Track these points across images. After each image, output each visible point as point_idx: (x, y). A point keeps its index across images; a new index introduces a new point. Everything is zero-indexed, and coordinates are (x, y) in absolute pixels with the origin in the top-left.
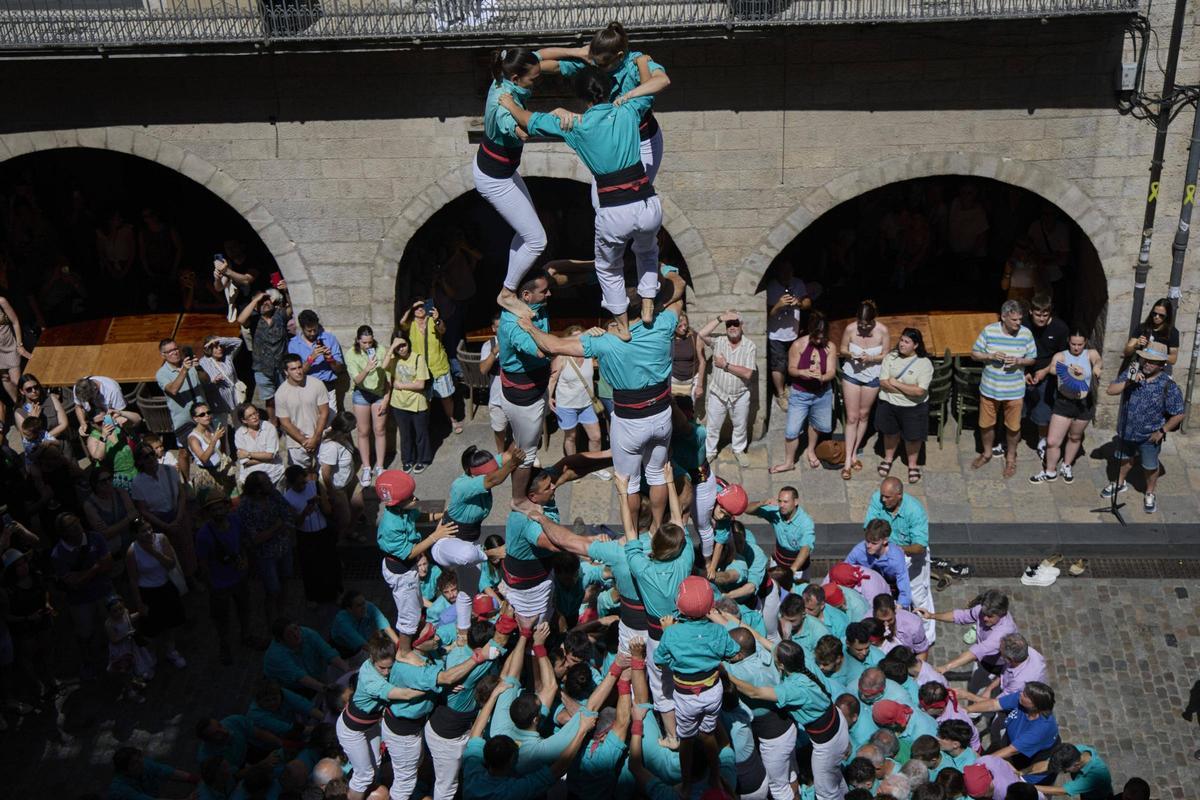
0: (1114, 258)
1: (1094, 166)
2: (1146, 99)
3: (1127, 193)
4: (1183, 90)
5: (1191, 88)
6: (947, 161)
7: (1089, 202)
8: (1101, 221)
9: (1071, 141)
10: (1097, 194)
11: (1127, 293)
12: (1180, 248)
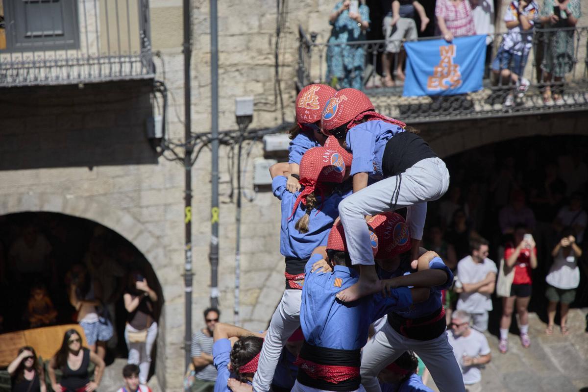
0: (166, 269)
1: (140, 198)
2: (172, 143)
3: (169, 217)
4: (198, 137)
5: (205, 134)
6: (20, 201)
7: (140, 227)
8: (152, 241)
9: (120, 180)
10: (146, 220)
11: (180, 296)
12: (214, 257)
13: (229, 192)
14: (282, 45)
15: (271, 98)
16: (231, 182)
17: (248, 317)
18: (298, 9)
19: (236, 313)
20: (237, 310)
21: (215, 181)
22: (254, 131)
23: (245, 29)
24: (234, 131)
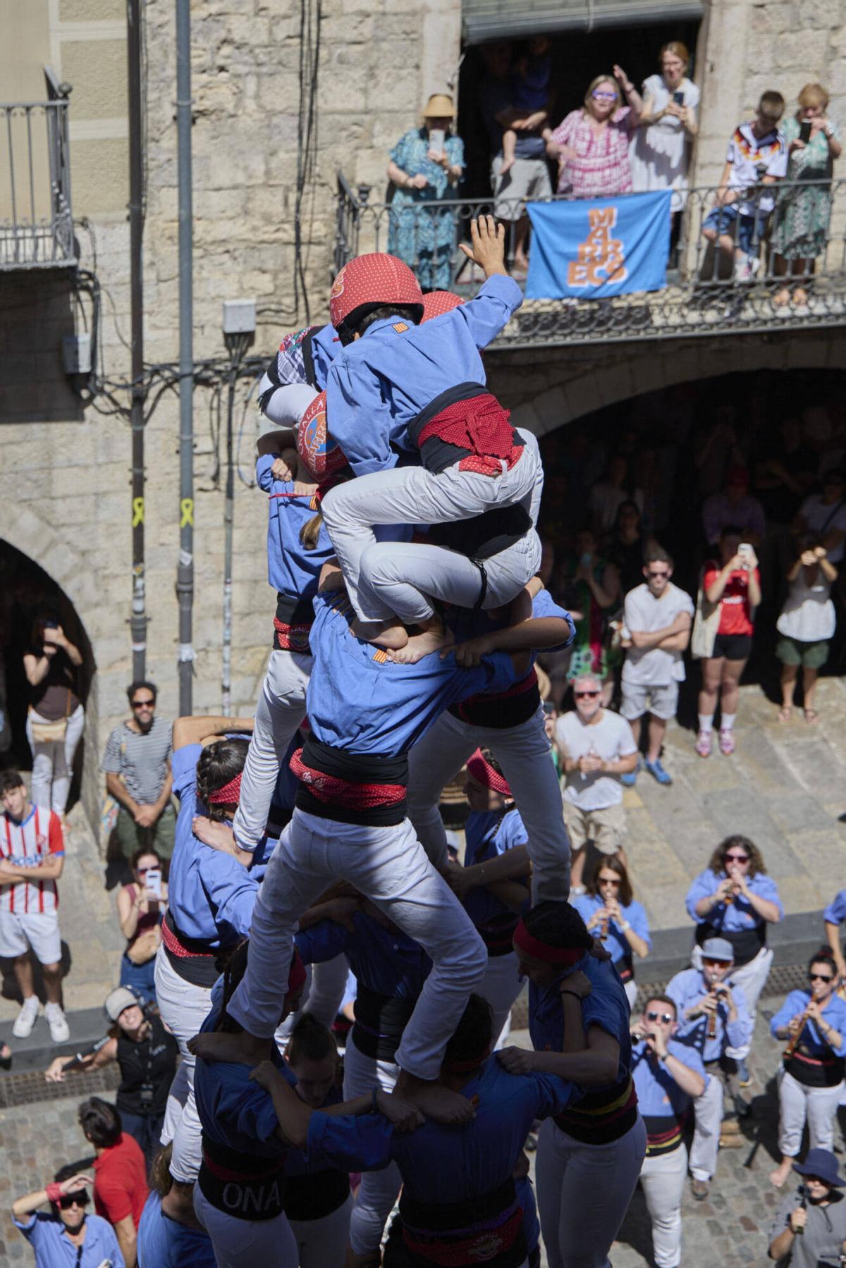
0: (98, 611)
1: (51, 482)
2: (109, 383)
3: (103, 515)
4: (156, 371)
5: (168, 366)
7: (51, 532)
8: (72, 559)
9: (14, 448)
10: (62, 521)
11: (123, 659)
12: (185, 589)
13: (212, 471)
14: (306, 206)
15: (289, 301)
16: (216, 451)
17: (247, 697)
18: (335, 142)
19: (226, 689)
20: (226, 683)
21: (186, 450)
22: (257, 361)
23: (241, 178)
24: (222, 361)
